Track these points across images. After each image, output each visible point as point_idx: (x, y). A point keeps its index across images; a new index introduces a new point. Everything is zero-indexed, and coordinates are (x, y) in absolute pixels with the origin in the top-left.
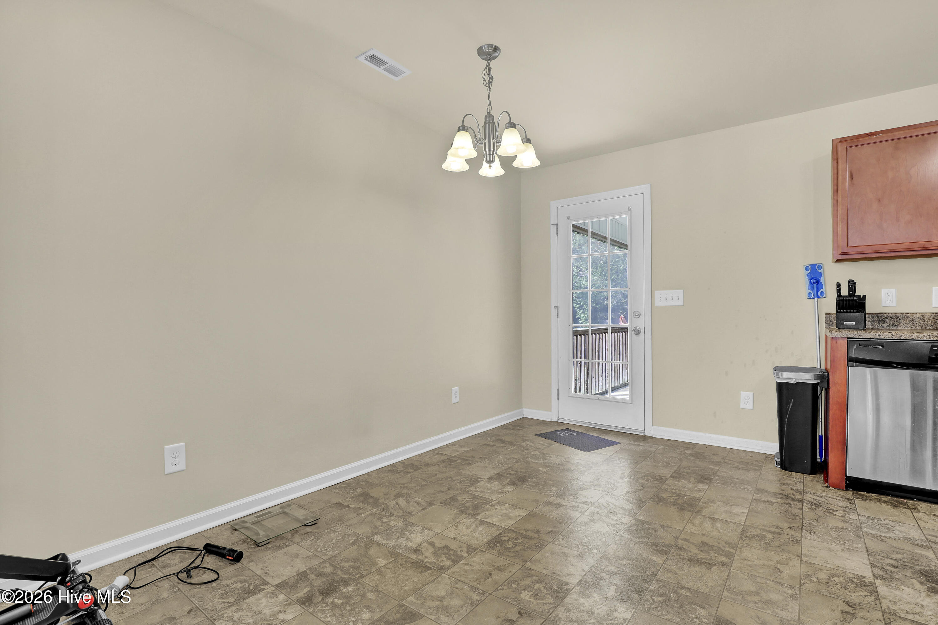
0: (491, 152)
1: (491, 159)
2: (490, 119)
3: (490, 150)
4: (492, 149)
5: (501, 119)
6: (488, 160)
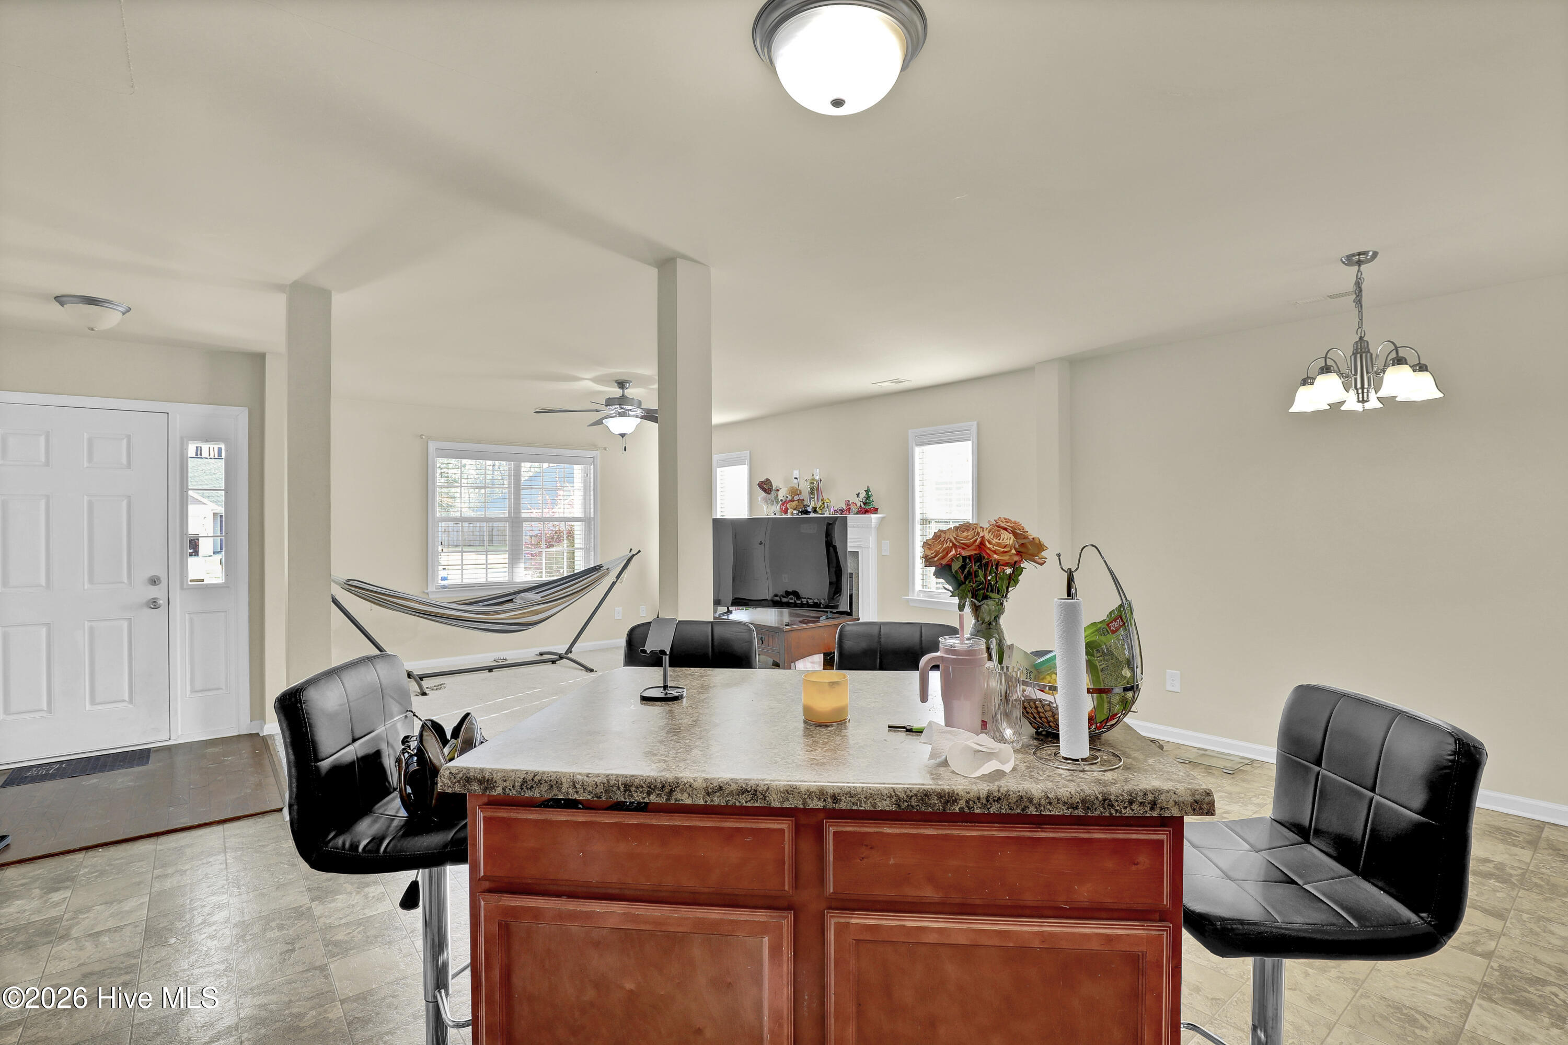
0: (1365, 391)
1: (1365, 399)
2: (1361, 349)
3: (1363, 388)
4: (1366, 385)
5: (1379, 349)
6: (1361, 399)
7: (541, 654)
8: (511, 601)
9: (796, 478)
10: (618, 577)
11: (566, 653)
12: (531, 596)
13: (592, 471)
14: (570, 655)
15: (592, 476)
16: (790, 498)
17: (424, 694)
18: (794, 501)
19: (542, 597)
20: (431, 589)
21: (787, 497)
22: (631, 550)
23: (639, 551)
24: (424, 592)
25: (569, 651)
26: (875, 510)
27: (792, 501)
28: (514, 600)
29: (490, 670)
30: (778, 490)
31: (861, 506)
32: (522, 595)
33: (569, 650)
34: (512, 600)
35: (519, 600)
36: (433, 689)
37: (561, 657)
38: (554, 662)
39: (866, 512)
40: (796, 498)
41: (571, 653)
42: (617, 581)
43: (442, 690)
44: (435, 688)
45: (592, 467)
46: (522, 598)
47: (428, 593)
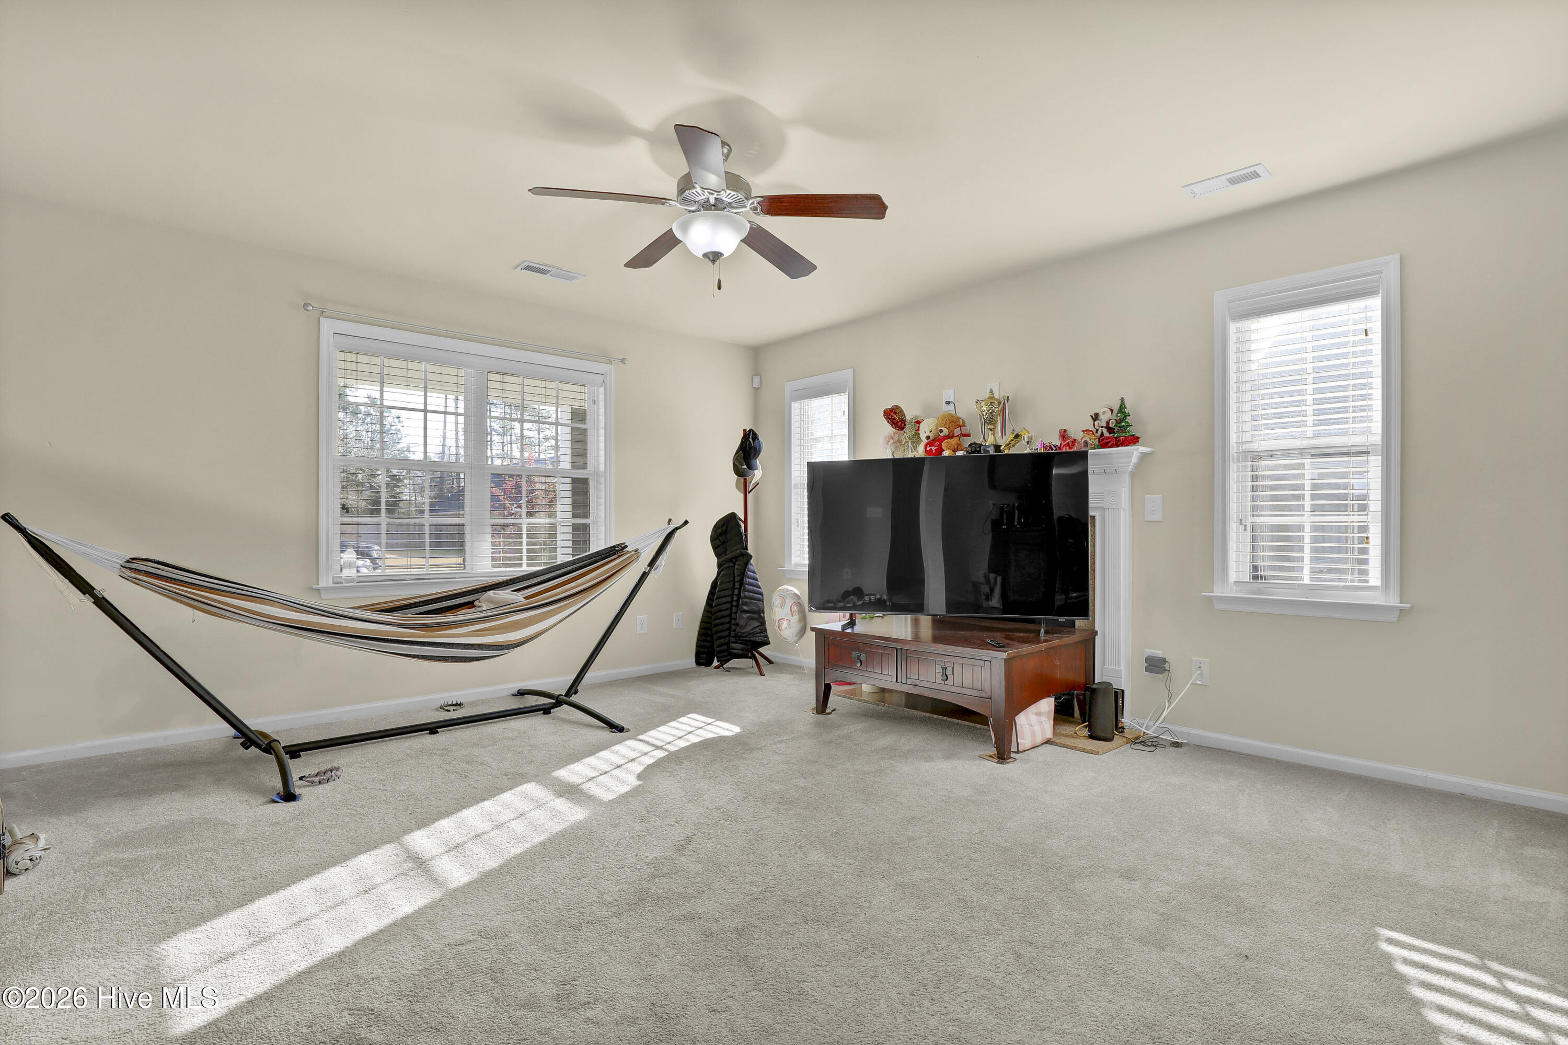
7: (522, 693)
8: (471, 604)
9: (948, 403)
10: (652, 564)
11: (568, 694)
12: (505, 595)
13: (602, 397)
14: (574, 698)
15: (602, 404)
16: (946, 431)
17: (289, 796)
18: (953, 437)
19: (527, 598)
20: (325, 581)
21: (941, 431)
22: (670, 520)
23: (686, 522)
24: (312, 588)
25: (573, 691)
26: (1134, 440)
27: (950, 436)
28: (476, 603)
29: (433, 729)
30: (918, 422)
31: (1102, 434)
32: (491, 593)
33: (573, 689)
34: (472, 602)
35: (485, 602)
36: (312, 782)
37: (559, 702)
38: (546, 710)
39: (1118, 443)
40: (957, 432)
41: (576, 693)
42: (650, 570)
43: (331, 783)
44: (317, 779)
45: (602, 390)
46: (490, 601)
47: (318, 590)
